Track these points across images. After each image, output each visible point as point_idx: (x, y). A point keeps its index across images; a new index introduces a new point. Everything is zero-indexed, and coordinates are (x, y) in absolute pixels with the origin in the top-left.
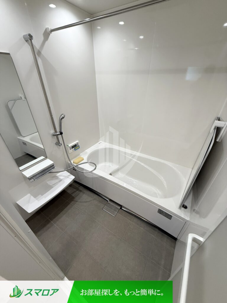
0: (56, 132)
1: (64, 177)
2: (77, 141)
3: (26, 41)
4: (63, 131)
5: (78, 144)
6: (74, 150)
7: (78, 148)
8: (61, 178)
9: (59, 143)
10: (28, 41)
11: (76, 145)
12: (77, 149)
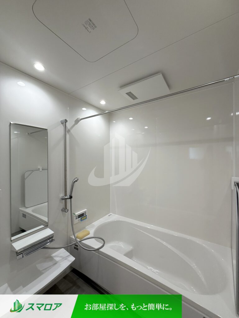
0: (66, 195)
1: (60, 259)
2: (86, 210)
3: (62, 124)
4: (73, 195)
5: (85, 213)
6: (80, 220)
7: (85, 218)
8: (57, 259)
9: (66, 209)
10: (63, 123)
11: (83, 214)
12: (83, 220)
